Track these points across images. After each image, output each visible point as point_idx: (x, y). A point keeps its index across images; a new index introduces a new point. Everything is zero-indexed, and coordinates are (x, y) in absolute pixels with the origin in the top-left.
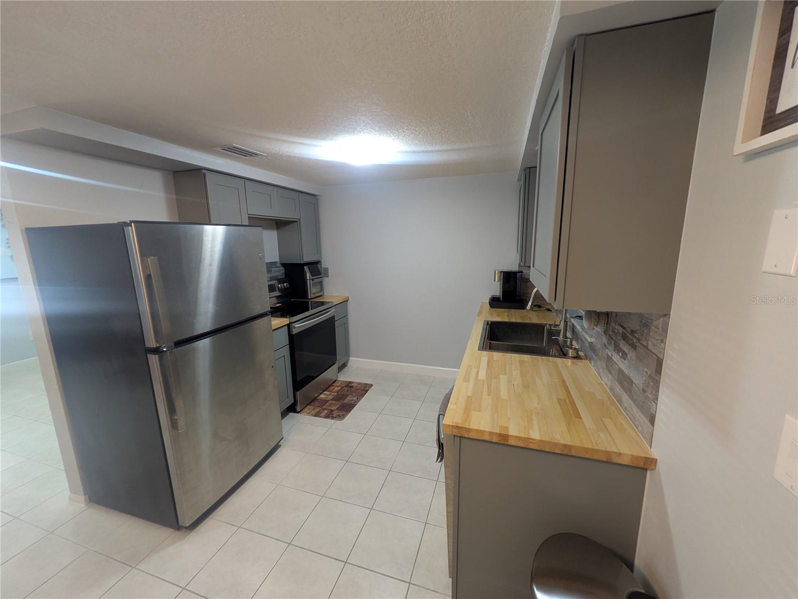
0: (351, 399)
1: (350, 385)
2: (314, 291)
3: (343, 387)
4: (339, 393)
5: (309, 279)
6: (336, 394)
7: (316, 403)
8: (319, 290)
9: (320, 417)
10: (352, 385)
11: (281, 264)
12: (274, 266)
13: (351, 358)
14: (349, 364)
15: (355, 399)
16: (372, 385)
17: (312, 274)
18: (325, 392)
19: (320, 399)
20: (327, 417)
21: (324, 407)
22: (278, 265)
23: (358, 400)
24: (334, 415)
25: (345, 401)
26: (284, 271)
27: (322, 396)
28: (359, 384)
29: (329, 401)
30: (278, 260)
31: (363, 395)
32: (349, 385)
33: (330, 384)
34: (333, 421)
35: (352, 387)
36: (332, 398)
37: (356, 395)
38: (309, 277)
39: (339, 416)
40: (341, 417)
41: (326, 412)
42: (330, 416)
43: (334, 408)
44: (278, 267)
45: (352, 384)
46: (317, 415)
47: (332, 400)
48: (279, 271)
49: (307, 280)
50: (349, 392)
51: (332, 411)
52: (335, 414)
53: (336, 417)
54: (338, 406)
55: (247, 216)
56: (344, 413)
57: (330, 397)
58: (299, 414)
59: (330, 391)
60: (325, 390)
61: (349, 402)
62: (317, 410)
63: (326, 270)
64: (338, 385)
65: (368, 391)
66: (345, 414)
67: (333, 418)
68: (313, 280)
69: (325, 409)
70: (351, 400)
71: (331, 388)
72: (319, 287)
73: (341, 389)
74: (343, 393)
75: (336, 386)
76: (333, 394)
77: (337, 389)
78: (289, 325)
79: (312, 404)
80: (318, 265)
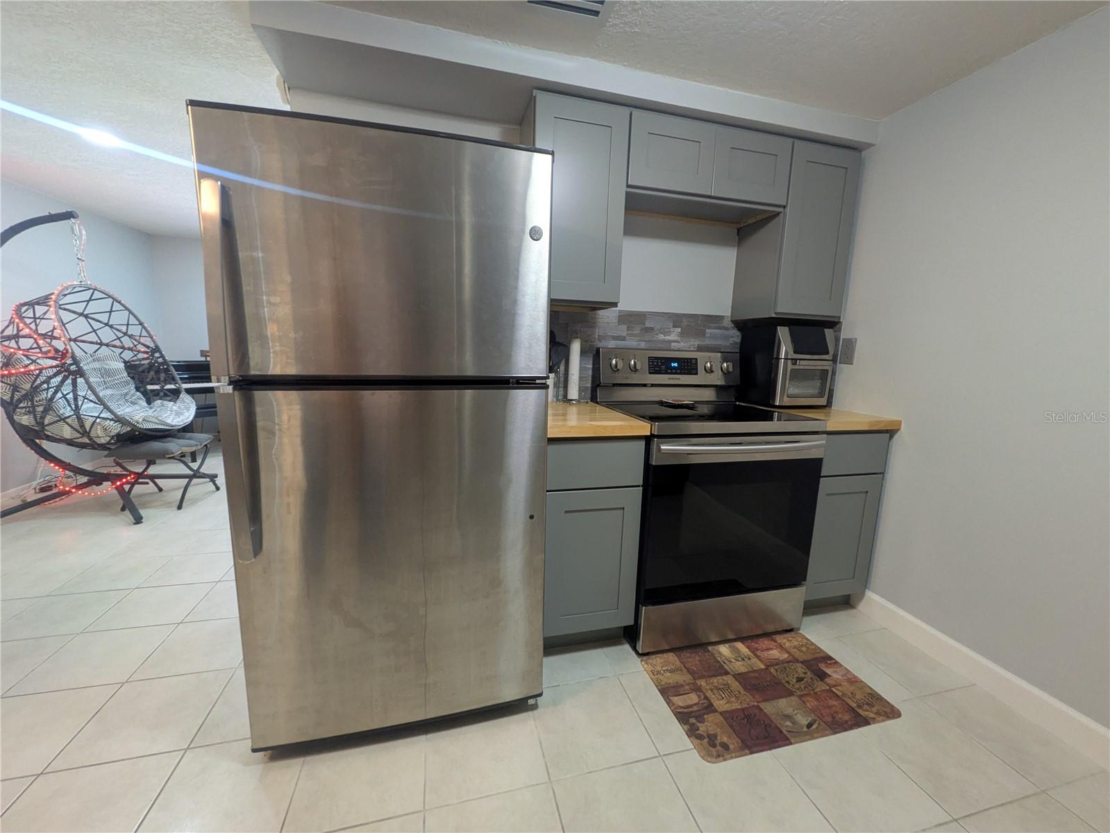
0: (789, 711)
1: (822, 666)
2: (792, 390)
3: (798, 661)
4: (772, 670)
5: (786, 359)
6: (763, 667)
7: (694, 659)
8: (816, 391)
9: (669, 703)
10: (828, 671)
11: (732, 321)
12: (712, 325)
13: (870, 594)
14: (862, 607)
15: (803, 720)
16: (892, 713)
17: (800, 347)
18: (739, 645)
19: (713, 654)
20: (683, 716)
21: (702, 683)
22: (727, 323)
23: (809, 732)
24: (702, 728)
25: (768, 708)
26: (738, 340)
27: (724, 650)
28: (854, 681)
29: (727, 673)
30: (727, 312)
31: (837, 727)
32: (819, 664)
33: (770, 628)
34: (687, 743)
35: (822, 676)
36: (743, 670)
37: (813, 711)
38: (786, 352)
39: (712, 740)
40: (714, 749)
41: (693, 698)
42: (693, 720)
43: (721, 704)
44: (726, 329)
45: (829, 666)
46: (667, 692)
47: (739, 677)
48: (727, 338)
49: (778, 359)
50: (802, 684)
51: (710, 708)
52: (710, 724)
53: (700, 737)
54: (737, 706)
55: (624, 189)
56: (733, 743)
57: (740, 667)
58: (639, 660)
59: (754, 651)
60: (741, 639)
61: (778, 722)
62: (682, 678)
63: (850, 344)
64: (788, 644)
65: (866, 722)
66: (731, 747)
67: (692, 733)
68: (794, 361)
69: (698, 689)
70: (788, 717)
71: (764, 643)
72: (818, 383)
73: (783, 662)
74: (781, 677)
75: (781, 647)
76: (754, 660)
77: (775, 654)
78: (648, 440)
79: (686, 654)
80: (828, 332)
